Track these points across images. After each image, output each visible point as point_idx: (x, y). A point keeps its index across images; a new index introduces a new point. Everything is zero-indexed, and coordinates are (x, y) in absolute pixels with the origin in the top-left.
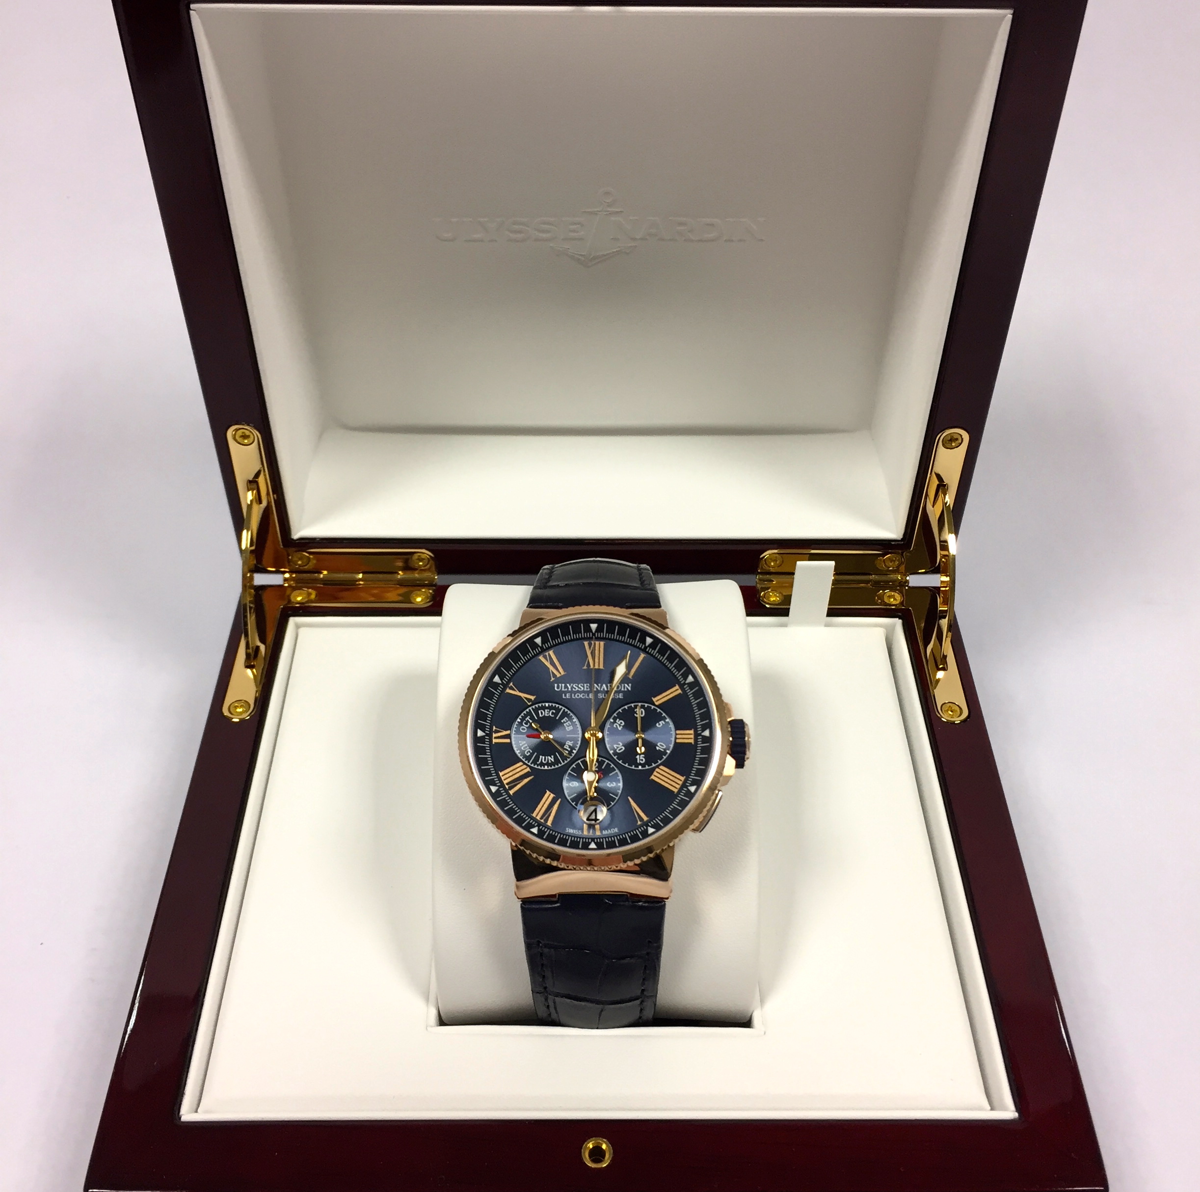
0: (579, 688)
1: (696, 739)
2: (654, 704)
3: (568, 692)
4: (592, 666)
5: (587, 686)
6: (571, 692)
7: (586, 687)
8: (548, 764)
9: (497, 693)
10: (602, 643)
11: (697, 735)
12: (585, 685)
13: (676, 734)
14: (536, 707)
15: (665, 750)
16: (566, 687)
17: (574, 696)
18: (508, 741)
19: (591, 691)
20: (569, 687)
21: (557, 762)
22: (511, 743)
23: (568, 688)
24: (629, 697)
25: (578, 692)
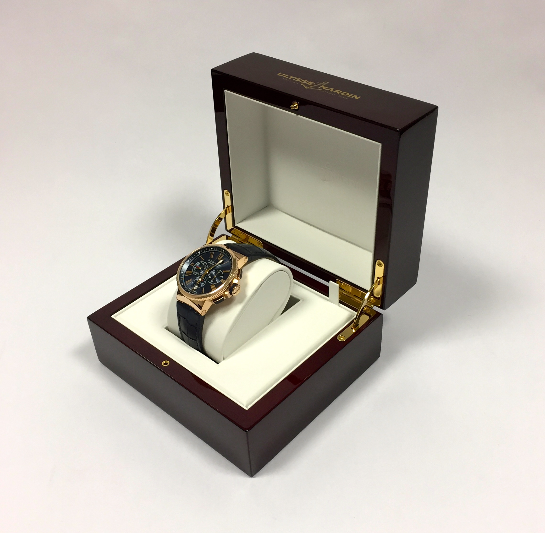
4: (218, 259)
7: (214, 262)
8: (196, 274)
13: (222, 280)
14: (202, 262)
16: (211, 261)
18: (193, 266)
21: (198, 274)
24: (220, 269)
25: (212, 263)
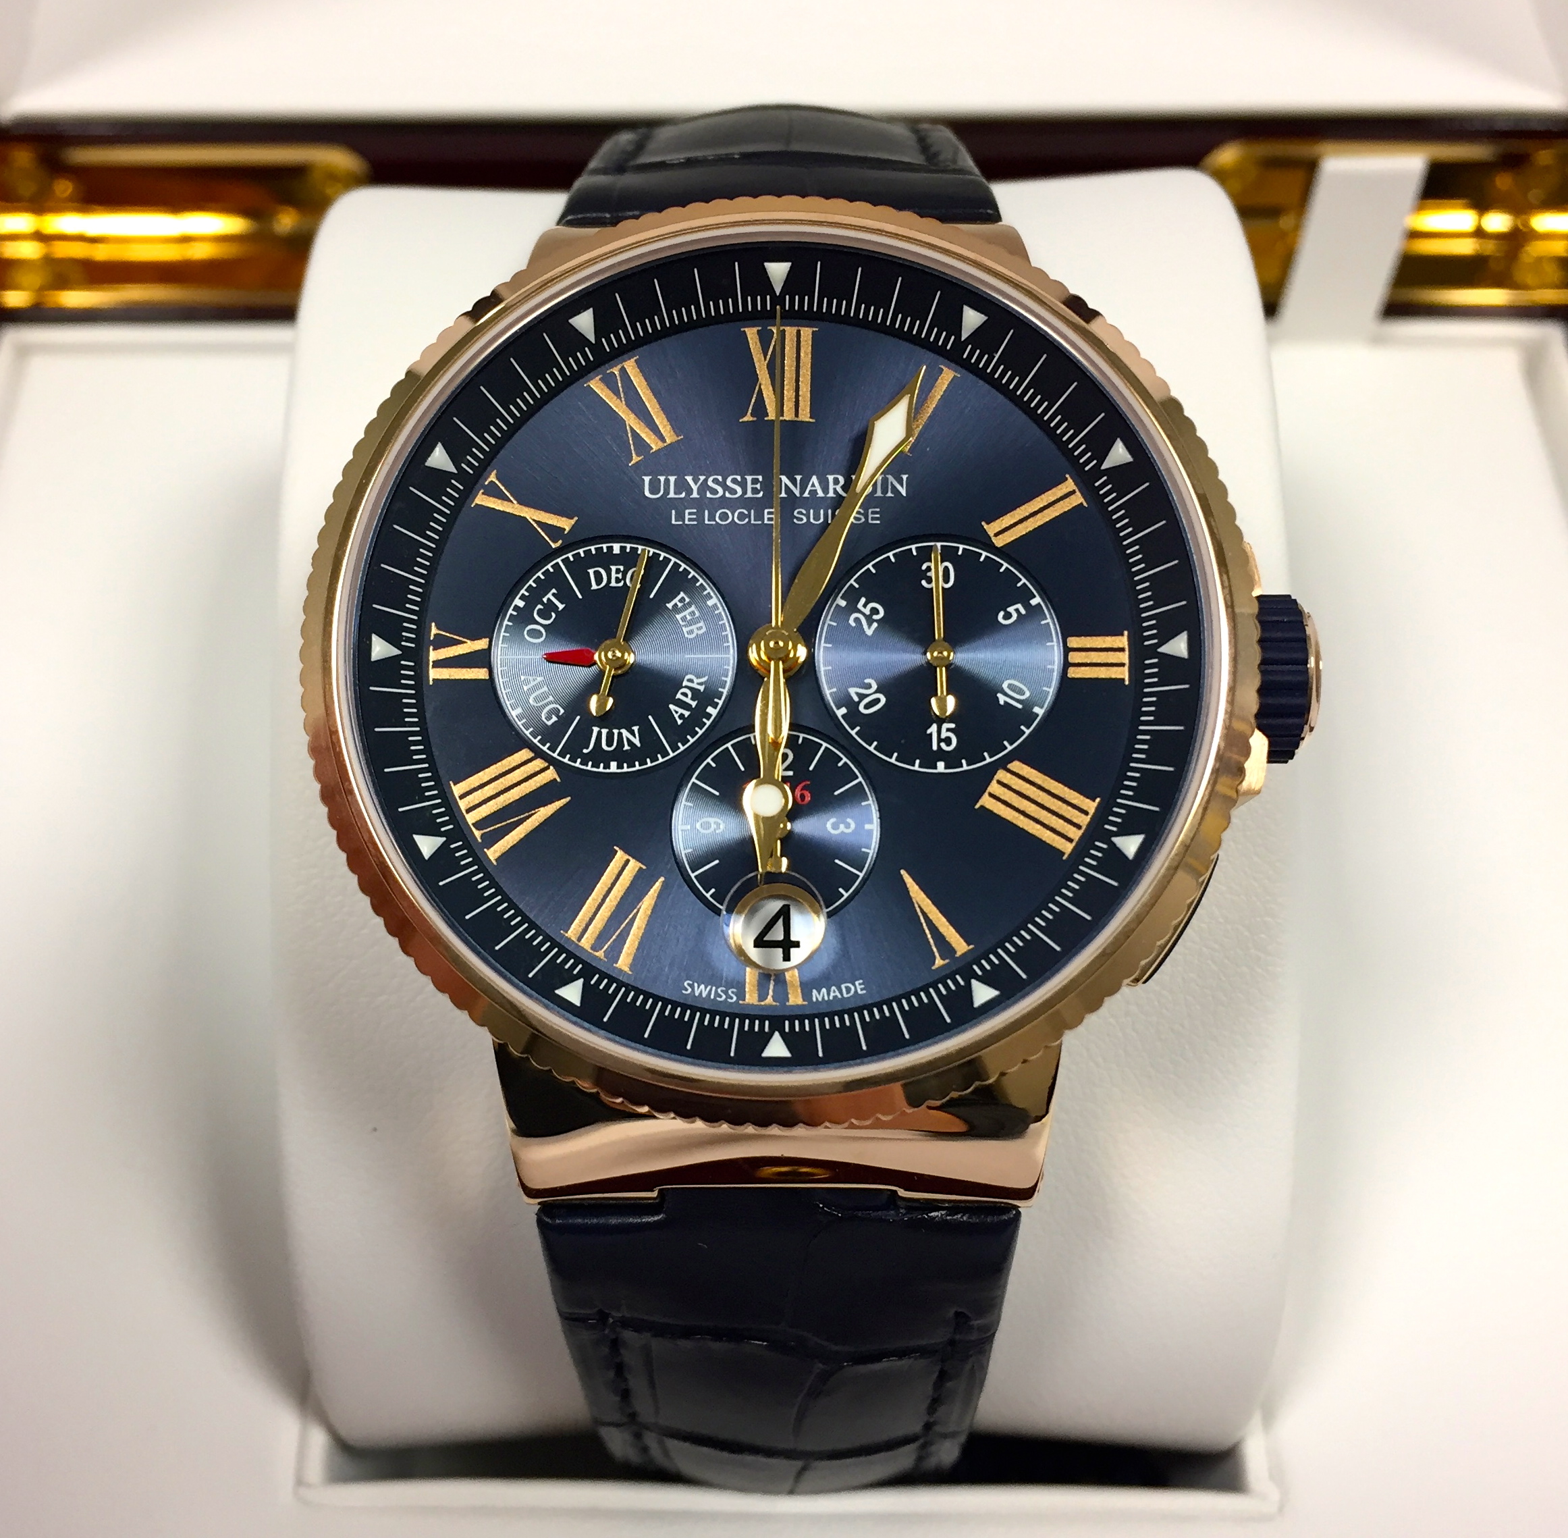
0: (726, 488)
1: (1137, 667)
2: (990, 547)
3: (689, 502)
4: (772, 416)
5: (755, 481)
6: (700, 504)
7: (751, 485)
8: (620, 756)
9: (442, 507)
10: (807, 333)
11: (1139, 653)
12: (749, 478)
13: (1067, 650)
14: (577, 556)
15: (1028, 705)
17: (712, 518)
18: (481, 674)
19: (767, 501)
20: (695, 488)
21: (651, 746)
22: (489, 685)
23: (690, 491)
24: (907, 522)
25: (723, 502)
